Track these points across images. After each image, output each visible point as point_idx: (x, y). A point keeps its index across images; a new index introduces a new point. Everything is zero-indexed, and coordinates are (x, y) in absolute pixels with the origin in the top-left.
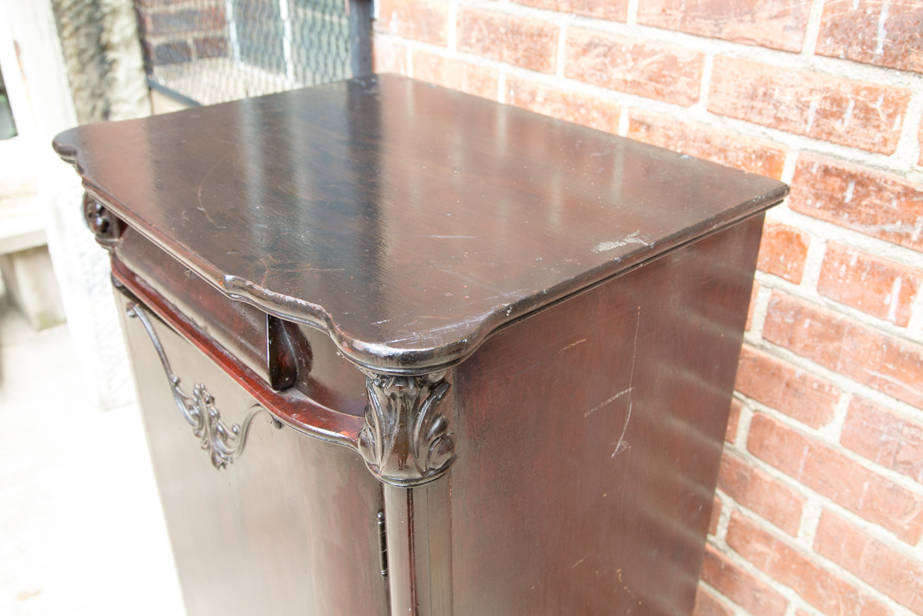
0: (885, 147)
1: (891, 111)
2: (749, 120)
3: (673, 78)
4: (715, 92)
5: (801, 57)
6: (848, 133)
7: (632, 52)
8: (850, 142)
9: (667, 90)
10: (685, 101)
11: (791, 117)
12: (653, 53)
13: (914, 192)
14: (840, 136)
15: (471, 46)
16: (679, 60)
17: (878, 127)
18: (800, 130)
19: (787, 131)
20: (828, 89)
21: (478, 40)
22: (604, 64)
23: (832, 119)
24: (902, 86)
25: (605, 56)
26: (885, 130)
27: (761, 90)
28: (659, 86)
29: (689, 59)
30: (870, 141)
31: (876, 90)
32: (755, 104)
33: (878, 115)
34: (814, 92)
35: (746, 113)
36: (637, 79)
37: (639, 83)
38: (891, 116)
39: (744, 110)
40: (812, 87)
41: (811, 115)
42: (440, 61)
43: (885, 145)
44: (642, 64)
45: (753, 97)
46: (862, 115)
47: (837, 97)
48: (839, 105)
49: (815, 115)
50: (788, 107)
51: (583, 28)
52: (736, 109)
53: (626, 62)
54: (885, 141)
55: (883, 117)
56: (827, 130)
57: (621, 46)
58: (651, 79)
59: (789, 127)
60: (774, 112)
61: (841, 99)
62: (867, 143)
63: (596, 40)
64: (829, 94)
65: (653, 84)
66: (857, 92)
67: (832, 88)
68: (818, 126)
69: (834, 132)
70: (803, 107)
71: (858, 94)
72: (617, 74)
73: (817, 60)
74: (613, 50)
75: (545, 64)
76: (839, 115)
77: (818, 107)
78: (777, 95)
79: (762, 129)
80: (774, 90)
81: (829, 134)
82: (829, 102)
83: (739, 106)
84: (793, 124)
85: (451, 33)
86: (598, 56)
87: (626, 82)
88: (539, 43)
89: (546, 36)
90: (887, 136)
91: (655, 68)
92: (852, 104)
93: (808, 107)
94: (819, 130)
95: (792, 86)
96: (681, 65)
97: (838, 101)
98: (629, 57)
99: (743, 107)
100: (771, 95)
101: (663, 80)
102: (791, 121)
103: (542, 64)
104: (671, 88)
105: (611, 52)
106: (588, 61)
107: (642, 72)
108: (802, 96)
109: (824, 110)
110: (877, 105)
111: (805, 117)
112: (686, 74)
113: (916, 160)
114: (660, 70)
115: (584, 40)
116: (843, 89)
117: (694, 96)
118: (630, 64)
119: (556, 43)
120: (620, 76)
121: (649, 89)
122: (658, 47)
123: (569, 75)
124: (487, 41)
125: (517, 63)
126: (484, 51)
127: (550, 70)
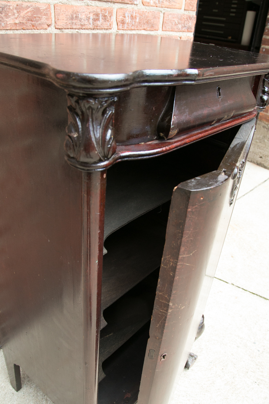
1: (110, 15)
3: (39, 17)
4: (58, 20)
6: (101, 25)
7: (16, 9)
8: (102, 28)
9: (37, 23)
10: (46, 26)
11: (86, 23)
12: (28, 7)
14: (100, 26)
16: (41, 9)
17: (108, 21)
18: (89, 28)
19: (84, 29)
20: (94, 11)
22: (2, 18)
23: (97, 21)
24: (110, 7)
26: (110, 21)
27: (74, 16)
28: (33, 23)
29: (45, 8)
30: (107, 26)
31: (106, 9)
32: (73, 21)
33: (108, 17)
34: (91, 13)
35: (71, 26)
36: (22, 22)
37: (23, 23)
38: (110, 17)
39: (70, 25)
40: (90, 11)
41: (91, 21)
43: (110, 26)
44: (23, 13)
45: (72, 18)
46: (104, 18)
47: (97, 13)
48: (98, 16)
49: (92, 21)
50: (84, 20)
52: (67, 25)
53: (14, 14)
55: (109, 18)
56: (96, 25)
57: (9, 6)
58: (29, 20)
59: (86, 27)
60: (80, 23)
61: (98, 14)
62: (106, 27)
64: (95, 13)
65: (30, 22)
67: (95, 11)
68: (93, 25)
69: (98, 25)
70: (88, 19)
71: (102, 11)
72: (10, 21)
74: (6, 9)
76: (98, 20)
77: (92, 18)
78: (80, 16)
79: (77, 30)
80: (79, 15)
81: (97, 26)
82: (95, 15)
83: (68, 24)
84: (86, 26)
87: (16, 24)
90: (111, 23)
91: (29, 14)
92: (101, 15)
93: (90, 18)
94: (94, 26)
95: (84, 12)
96: (42, 11)
97: (97, 15)
98: (15, 11)
99: (69, 24)
100: (78, 17)
101: (35, 19)
102: (86, 25)
104: (39, 22)
107: (24, 18)
108: (87, 15)
109: (94, 18)
110: (107, 14)
111: (89, 22)
112: (44, 15)
113: (117, 28)
114: (32, 15)
116: (98, 10)
117: (50, 24)
118: (16, 15)
120: (12, 22)
121: (28, 24)
122: (29, 4)
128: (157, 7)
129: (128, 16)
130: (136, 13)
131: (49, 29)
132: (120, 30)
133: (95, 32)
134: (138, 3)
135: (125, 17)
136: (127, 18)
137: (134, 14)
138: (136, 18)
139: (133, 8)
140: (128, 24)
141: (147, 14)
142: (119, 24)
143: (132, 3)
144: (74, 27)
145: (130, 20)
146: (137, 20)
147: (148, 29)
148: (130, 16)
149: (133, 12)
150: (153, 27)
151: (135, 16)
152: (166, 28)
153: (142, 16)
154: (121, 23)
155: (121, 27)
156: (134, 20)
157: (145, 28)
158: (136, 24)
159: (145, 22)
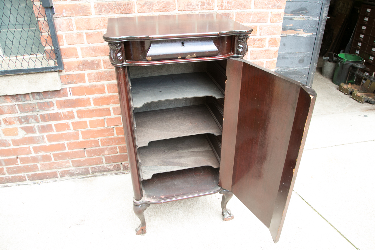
3: (169, 6)
4: (179, 6)
7: (157, 3)
9: (168, 9)
10: (173, 10)
12: (163, 2)
13: (219, 14)
14: (205, 9)
16: (170, 2)
17: (211, 5)
18: (198, 9)
19: (195, 10)
21: (105, 10)
22: (150, 7)
23: (203, 6)
25: (150, 5)
27: (189, 4)
28: (166, 9)
29: (172, 2)
32: (188, 7)
33: (211, 3)
35: (187, 9)
36: (160, 8)
38: (213, 3)
40: (199, 1)
41: (199, 6)
42: (89, 19)
44: (161, 5)
46: (208, 4)
47: (203, 2)
50: (195, 6)
52: (185, 9)
53: (156, 5)
54: (213, 7)
57: (154, 2)
60: (192, 7)
62: (210, 8)
63: (147, 2)
65: (164, 8)
68: (201, 8)
74: (152, 3)
77: (200, 4)
81: (203, 9)
86: (148, 5)
88: (128, 7)
89: (130, 4)
91: (164, 5)
92: (206, 3)
95: (195, 2)
100: (191, 4)
102: (196, 8)
103: (130, 11)
108: (197, 3)
112: (172, 5)
113: (218, 9)
119: (134, 5)
120: (155, 9)
121: (163, 10)
123: (140, 12)
124: (109, 10)
125: (121, 13)
126: (108, 12)
127: (133, 12)
131: (175, 11)
133: (202, 12)
135: (223, 3)
136: (225, 3)
140: (225, 6)
144: (189, 9)
145: (227, 4)
146: (233, 4)
148: (227, 2)
151: (231, 2)
152: (257, 7)
154: (220, 6)
155: (220, 8)
156: (230, 4)
157: (239, 8)
158: (232, 6)
159: (239, 5)
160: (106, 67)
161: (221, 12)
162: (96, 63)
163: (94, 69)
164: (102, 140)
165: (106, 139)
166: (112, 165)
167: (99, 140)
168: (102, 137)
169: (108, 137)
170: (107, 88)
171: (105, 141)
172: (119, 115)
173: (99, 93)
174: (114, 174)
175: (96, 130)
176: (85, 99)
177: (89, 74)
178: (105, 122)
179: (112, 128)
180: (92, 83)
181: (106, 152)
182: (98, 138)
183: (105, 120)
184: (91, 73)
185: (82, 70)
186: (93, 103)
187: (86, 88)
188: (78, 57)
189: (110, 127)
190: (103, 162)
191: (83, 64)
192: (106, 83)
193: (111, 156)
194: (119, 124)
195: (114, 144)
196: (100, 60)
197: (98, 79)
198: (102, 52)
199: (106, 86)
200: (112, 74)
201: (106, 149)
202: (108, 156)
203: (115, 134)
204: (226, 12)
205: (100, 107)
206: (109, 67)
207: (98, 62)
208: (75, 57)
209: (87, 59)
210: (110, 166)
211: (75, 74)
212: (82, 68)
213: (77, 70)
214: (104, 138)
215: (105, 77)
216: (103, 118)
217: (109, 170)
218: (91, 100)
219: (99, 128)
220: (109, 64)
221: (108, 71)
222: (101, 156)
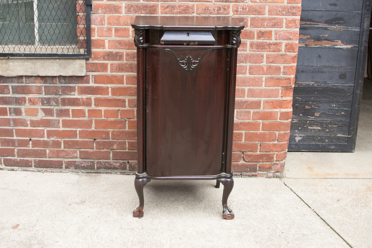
0: (228, 13)
2: (205, 14)
3: (188, 9)
4: (198, 10)
5: (213, 2)
6: (222, 12)
7: (178, 6)
8: (223, 14)
10: (192, 13)
11: (213, 12)
12: (184, 6)
13: (234, 19)
15: (131, 12)
16: (189, 6)
18: (215, 14)
19: (212, 14)
20: (218, 6)
21: (133, 10)
22: (172, 10)
23: (220, 11)
24: (229, 4)
25: (172, 8)
27: (207, 9)
28: (186, 11)
29: (191, 6)
31: (225, 5)
37: (181, 12)
38: (228, 9)
40: (215, 7)
41: (216, 11)
42: (119, 17)
44: (181, 8)
45: (205, 10)
46: (224, 9)
50: (212, 10)
51: (165, 4)
52: (202, 12)
53: (177, 8)
54: (228, 12)
55: (227, 9)
57: (176, 6)
58: (184, 11)
60: (210, 11)
62: (226, 13)
63: (169, 5)
66: (222, 6)
70: (214, 10)
72: (175, 11)
73: (215, 2)
75: (155, 12)
78: (209, 9)
79: (208, 15)
81: (219, 13)
82: (218, 8)
85: (123, 10)
86: (170, 8)
87: (178, 12)
88: (153, 8)
89: (155, 6)
91: (184, 8)
92: (222, 8)
95: (212, 7)
97: (220, 8)
98: (178, 7)
99: (204, 12)
103: (154, 12)
104: (188, 11)
105: (173, 7)
106: (167, 10)
107: (181, 10)
109: (218, 10)
110: (226, 7)
112: (191, 8)
113: (233, 14)
114: (185, 9)
115: (166, 6)
116: (220, 6)
117: (194, 12)
118: (178, 9)
119: (158, 7)
120: (176, 11)
121: (183, 12)
122: (184, 5)
123: (162, 13)
124: (137, 10)
125: (147, 13)
126: (136, 12)
127: (157, 13)
128: (262, 3)
129: (240, 8)
130: (246, 6)
131: (194, 14)
132: (235, 14)
133: (218, 15)
134: (247, 2)
135: (238, 8)
136: (240, 9)
137: (245, 7)
138: (246, 9)
139: (244, 4)
140: (240, 12)
141: (254, 7)
142: (234, 12)
143: (243, 1)
145: (242, 10)
146: (247, 10)
147: (256, 14)
148: (241, 8)
149: (244, 6)
150: (260, 13)
151: (245, 8)
152: (271, 13)
153: (251, 8)
154: (235, 11)
155: (235, 13)
156: (244, 10)
157: (253, 14)
158: (247, 12)
159: (253, 11)
160: (127, 59)
161: (236, 16)
162: (119, 55)
163: (117, 60)
164: (113, 132)
165: (117, 132)
166: (118, 162)
167: (110, 132)
168: (113, 129)
169: (119, 129)
170: (126, 79)
171: (116, 134)
172: (133, 108)
173: (117, 83)
174: (119, 173)
175: (109, 120)
176: (105, 88)
177: (111, 65)
178: (119, 114)
179: (124, 121)
180: (113, 73)
181: (115, 147)
182: (110, 130)
183: (119, 111)
184: (113, 64)
185: (106, 60)
186: (111, 93)
187: (107, 77)
188: (105, 48)
189: (123, 120)
190: (110, 157)
191: (108, 55)
192: (125, 74)
193: (119, 152)
194: (132, 117)
195: (124, 138)
196: (123, 52)
197: (119, 70)
198: (126, 45)
199: (125, 77)
200: (132, 66)
201: (116, 142)
202: (116, 150)
203: (126, 127)
204: (241, 17)
205: (117, 97)
206: (130, 60)
207: (122, 54)
208: (102, 48)
209: (112, 51)
210: (116, 163)
211: (100, 63)
212: (106, 58)
213: (102, 59)
214: (115, 130)
215: (126, 68)
216: (117, 108)
217: (115, 168)
218: (110, 89)
219: (112, 119)
220: (131, 57)
221: (129, 63)
222: (110, 150)
